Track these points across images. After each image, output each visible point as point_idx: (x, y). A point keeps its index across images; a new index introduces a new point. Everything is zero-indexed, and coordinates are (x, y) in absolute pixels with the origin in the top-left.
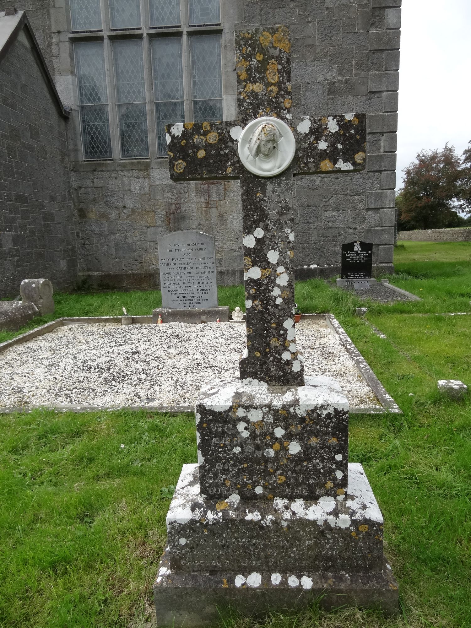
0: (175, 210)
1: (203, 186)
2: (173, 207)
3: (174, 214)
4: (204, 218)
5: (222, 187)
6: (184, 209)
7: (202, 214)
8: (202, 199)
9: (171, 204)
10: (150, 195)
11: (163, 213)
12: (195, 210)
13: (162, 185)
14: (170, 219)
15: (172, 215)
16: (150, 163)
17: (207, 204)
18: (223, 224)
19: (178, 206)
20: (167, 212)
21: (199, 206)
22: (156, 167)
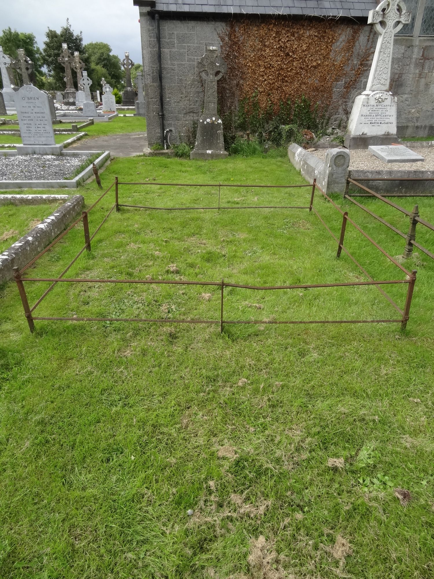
1: (421, 61)
2: (397, 76)
6: (404, 78)
8: (417, 71)
12: (411, 79)
17: (420, 75)
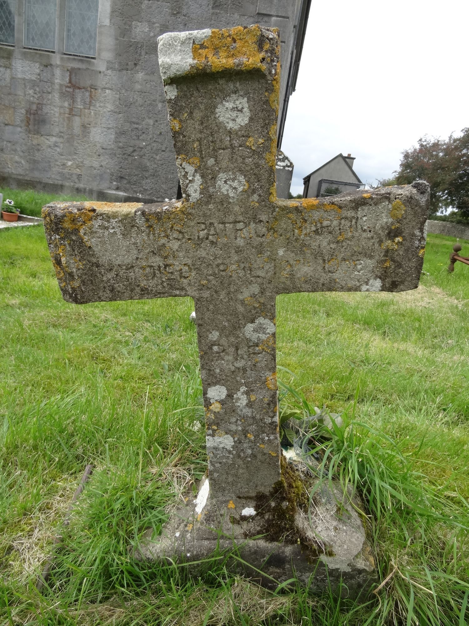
0: (36, 110)
3: (34, 114)
4: (65, 126)
5: (87, 94)
7: (64, 121)
9: (33, 103)
10: (10, 89)
11: (23, 111)
13: (24, 79)
14: (30, 120)
15: (32, 116)
16: (13, 51)
18: (85, 136)
19: (40, 106)
20: (27, 111)
21: (62, 111)
22: (20, 57)
